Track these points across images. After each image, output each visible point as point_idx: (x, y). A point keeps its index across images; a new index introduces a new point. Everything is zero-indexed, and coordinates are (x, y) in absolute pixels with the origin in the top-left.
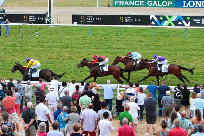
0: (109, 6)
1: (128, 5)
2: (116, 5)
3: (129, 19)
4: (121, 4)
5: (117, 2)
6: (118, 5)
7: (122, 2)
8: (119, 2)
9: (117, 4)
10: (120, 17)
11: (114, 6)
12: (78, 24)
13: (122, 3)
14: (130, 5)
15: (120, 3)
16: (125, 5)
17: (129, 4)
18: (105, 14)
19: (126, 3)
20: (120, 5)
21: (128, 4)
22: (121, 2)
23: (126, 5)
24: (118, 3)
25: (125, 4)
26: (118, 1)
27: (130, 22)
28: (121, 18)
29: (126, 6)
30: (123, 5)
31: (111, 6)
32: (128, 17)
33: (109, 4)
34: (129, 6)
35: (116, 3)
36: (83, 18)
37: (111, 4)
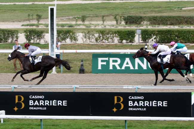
0: (82, 71)
1: (132, 68)
2: (100, 68)
3: (138, 101)
4: (114, 66)
5: (102, 61)
6: (105, 69)
7: (116, 61)
8: (108, 62)
9: (102, 65)
10: (116, 97)
11: (95, 70)
12: (6, 114)
13: (116, 64)
14: (136, 68)
15: (111, 64)
16: (123, 68)
17: (134, 66)
18: (77, 91)
19: (127, 64)
20: (111, 68)
21: (130, 65)
22: (114, 61)
23: (127, 68)
24: (105, 63)
25: (125, 65)
26: (107, 59)
27: (140, 109)
28: (119, 100)
29: (127, 70)
30: (118, 68)
31: (87, 72)
32: (136, 98)
33: (82, 65)
34: (134, 72)
35: (100, 64)
36: (20, 99)
37: (87, 67)
